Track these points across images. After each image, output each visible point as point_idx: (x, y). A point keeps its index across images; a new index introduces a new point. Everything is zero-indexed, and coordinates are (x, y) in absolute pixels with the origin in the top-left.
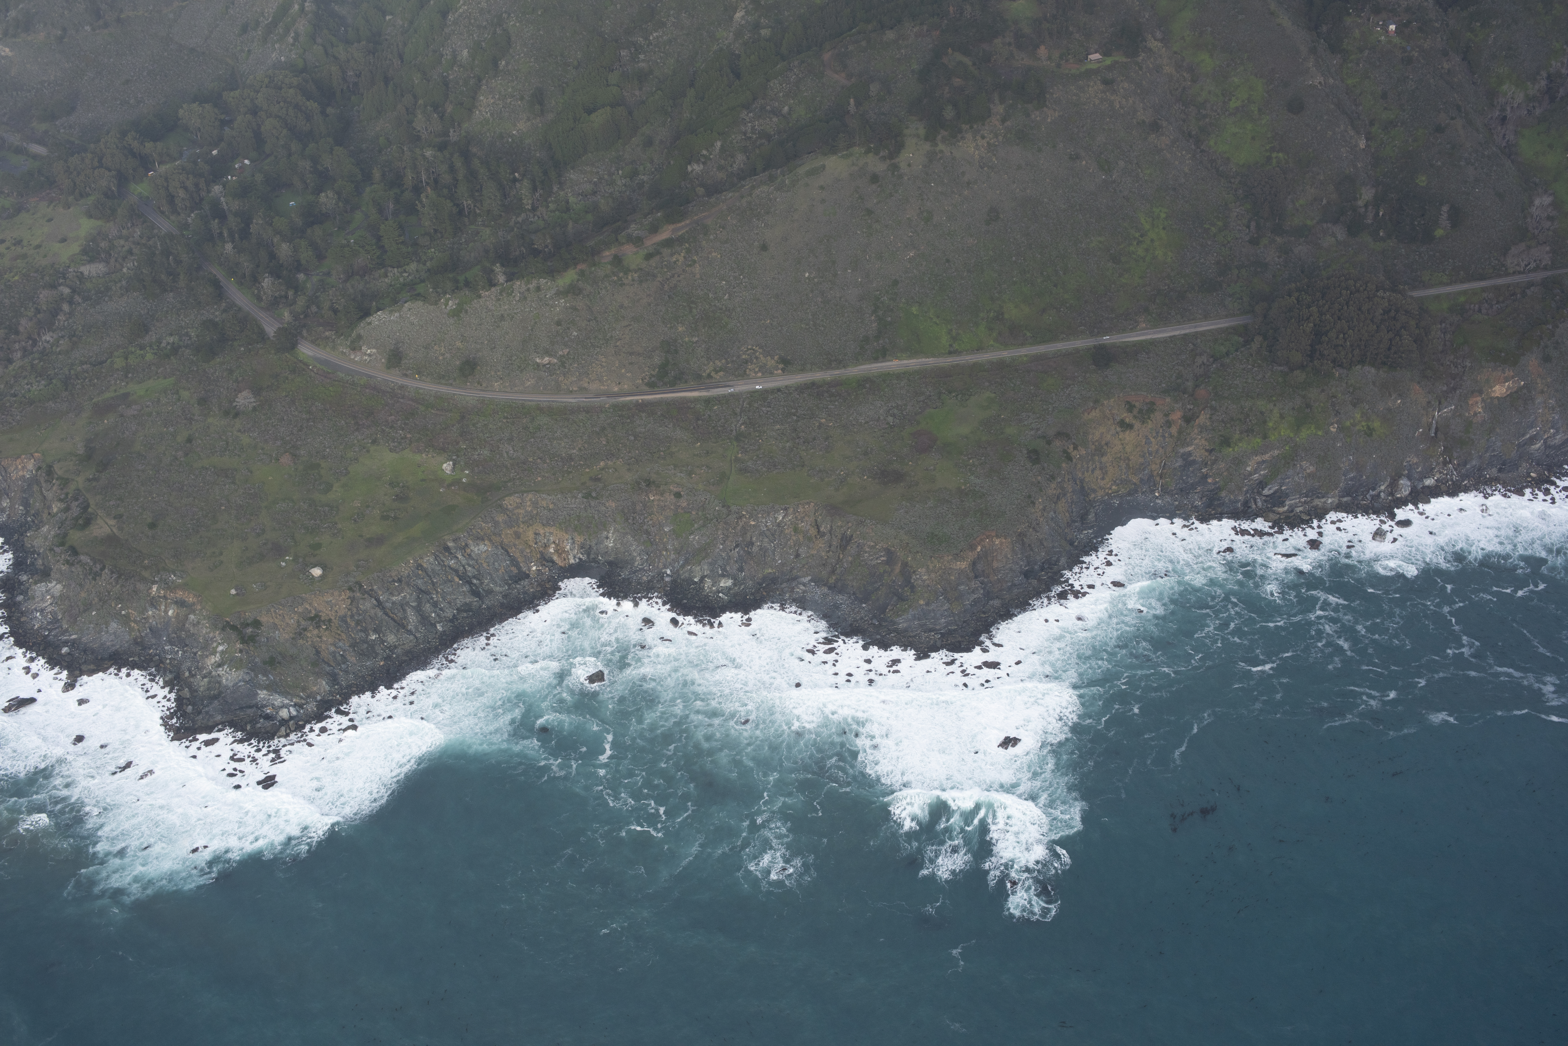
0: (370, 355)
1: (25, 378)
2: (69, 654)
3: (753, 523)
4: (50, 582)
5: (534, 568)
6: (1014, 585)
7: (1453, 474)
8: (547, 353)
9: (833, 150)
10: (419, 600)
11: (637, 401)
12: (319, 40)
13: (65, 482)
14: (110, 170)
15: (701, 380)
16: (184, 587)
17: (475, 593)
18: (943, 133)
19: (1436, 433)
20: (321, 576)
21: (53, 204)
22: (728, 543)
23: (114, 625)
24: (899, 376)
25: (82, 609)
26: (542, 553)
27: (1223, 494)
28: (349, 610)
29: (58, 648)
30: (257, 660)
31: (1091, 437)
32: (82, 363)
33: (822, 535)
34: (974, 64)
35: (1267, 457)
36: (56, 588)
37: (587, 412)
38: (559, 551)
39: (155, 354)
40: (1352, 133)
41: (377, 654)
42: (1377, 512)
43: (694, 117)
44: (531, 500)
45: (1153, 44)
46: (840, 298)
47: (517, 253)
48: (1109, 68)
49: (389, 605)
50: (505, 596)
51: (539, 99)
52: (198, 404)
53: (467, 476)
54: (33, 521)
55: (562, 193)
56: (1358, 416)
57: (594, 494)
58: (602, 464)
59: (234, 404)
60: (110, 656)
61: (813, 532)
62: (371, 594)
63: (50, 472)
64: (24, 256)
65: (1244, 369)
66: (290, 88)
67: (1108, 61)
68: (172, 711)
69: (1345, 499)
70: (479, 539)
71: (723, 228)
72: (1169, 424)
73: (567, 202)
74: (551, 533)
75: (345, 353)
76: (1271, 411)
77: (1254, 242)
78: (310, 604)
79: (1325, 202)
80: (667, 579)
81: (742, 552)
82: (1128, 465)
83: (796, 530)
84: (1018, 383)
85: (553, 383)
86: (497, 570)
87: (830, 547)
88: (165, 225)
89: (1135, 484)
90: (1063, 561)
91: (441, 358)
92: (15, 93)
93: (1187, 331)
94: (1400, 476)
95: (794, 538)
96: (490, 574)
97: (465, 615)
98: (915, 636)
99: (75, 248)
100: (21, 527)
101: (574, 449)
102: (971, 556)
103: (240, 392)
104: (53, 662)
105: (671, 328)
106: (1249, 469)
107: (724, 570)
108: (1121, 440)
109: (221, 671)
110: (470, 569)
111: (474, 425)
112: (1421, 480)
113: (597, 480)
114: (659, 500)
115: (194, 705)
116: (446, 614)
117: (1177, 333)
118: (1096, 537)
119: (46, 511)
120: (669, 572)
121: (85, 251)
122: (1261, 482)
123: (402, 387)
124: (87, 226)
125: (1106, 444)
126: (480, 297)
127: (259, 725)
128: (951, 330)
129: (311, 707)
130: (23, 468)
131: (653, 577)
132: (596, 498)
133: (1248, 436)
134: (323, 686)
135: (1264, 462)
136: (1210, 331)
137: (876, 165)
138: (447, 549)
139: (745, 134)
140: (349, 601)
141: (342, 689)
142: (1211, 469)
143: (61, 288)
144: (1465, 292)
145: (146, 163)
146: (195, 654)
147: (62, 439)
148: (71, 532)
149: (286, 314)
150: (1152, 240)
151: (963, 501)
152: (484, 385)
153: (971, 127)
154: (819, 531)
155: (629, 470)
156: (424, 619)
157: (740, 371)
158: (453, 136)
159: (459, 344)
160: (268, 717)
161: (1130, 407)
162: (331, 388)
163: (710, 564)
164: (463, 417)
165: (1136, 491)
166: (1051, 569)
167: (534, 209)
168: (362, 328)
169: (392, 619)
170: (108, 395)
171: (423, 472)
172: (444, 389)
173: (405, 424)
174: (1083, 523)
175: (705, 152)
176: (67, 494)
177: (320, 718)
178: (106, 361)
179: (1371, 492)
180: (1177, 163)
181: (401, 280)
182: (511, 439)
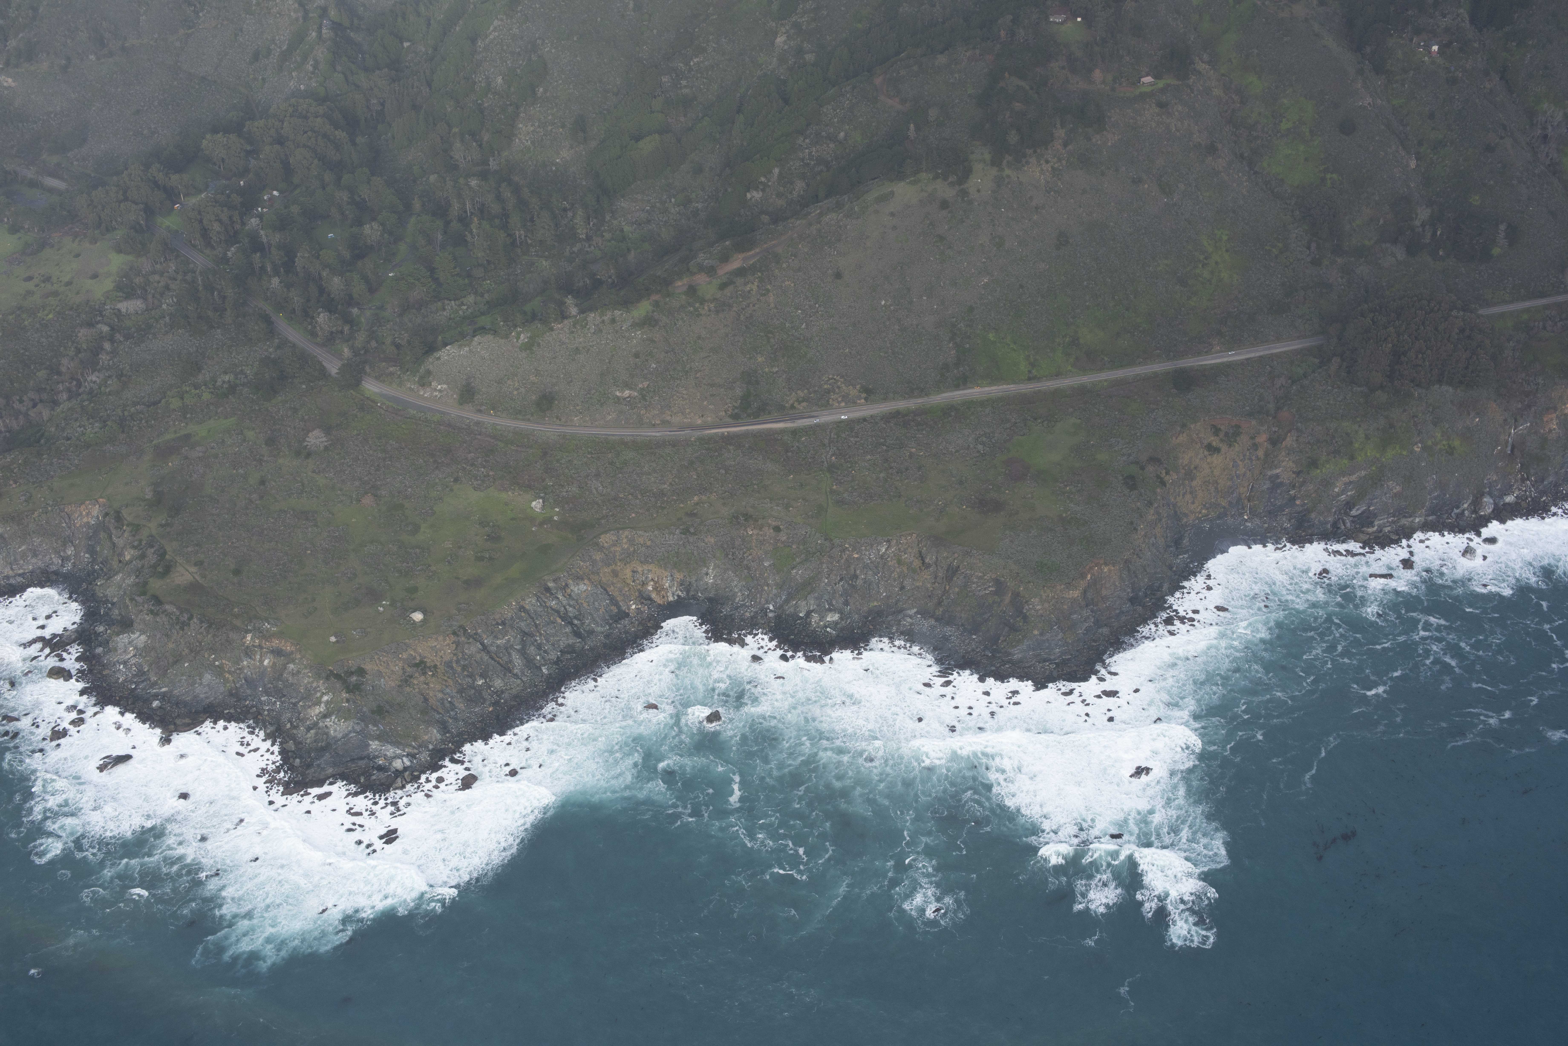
0: (440, 391)
1: (76, 420)
2: (160, 707)
3: (856, 556)
4: (133, 633)
5: (634, 607)
6: (1122, 612)
7: (1531, 491)
8: (627, 386)
9: (900, 176)
10: (523, 643)
11: (723, 433)
12: (339, 68)
13: (136, 529)
14: (136, 204)
15: (784, 411)
16: (280, 635)
17: (577, 634)
18: (1008, 158)
19: (1512, 451)
20: (421, 621)
21: (77, 240)
22: (833, 577)
23: (208, 677)
24: (982, 403)
25: (171, 660)
26: (640, 592)
27: (1313, 515)
28: (455, 655)
29: (148, 701)
30: (365, 709)
31: (1181, 461)
32: (135, 404)
33: (928, 566)
34: (1032, 89)
35: (1354, 478)
36: (140, 639)
37: (674, 446)
38: (658, 589)
39: (212, 393)
40: (1403, 153)
41: (485, 700)
42: (1462, 531)
43: (745, 144)
44: (627, 537)
45: (1202, 67)
46: (917, 326)
47: (581, 284)
48: (1163, 91)
49: (493, 649)
50: (607, 636)
51: (580, 127)
52: (266, 444)
53: (558, 514)
54: (102, 569)
55: (615, 222)
56: (1439, 435)
57: (692, 530)
58: (696, 498)
59: (305, 444)
60: (204, 709)
61: (917, 563)
62: (476, 638)
63: (119, 518)
64: (56, 294)
65: (1324, 391)
66: (317, 117)
67: (1161, 84)
68: (278, 764)
69: (1430, 518)
70: (579, 578)
71: (795, 256)
72: (1255, 446)
73: (622, 230)
74: (649, 571)
75: (413, 390)
76: (1357, 432)
77: (1316, 263)
78: (415, 650)
79: (1381, 222)
80: (771, 615)
81: (846, 586)
82: (1216, 488)
83: (900, 562)
84: (1102, 408)
85: (635, 416)
86: (598, 610)
87: (936, 578)
88: (200, 260)
89: (1224, 508)
90: (1166, 586)
91: (515, 393)
92: (20, 125)
93: (1261, 354)
94: (1483, 495)
95: (898, 570)
96: (591, 614)
97: (569, 656)
98: (1030, 667)
99: (108, 284)
100: (89, 576)
101: (665, 483)
102: (1083, 584)
103: (309, 431)
104: (144, 717)
105: (750, 358)
106: (1336, 490)
107: (830, 604)
108: (1208, 464)
109: (328, 722)
110: (571, 609)
111: (558, 461)
112: (1501, 497)
113: (692, 515)
114: (758, 534)
115: (301, 757)
116: (550, 657)
117: (1252, 355)
118: (1192, 562)
119: (116, 558)
120: (771, 607)
121: (119, 288)
122: (1348, 503)
123: (478, 423)
124: (117, 262)
125: (1195, 468)
126: (552, 329)
127: (374, 777)
128: (1029, 356)
129: (424, 757)
130: (88, 514)
131: (756, 613)
132: (694, 534)
133: (1335, 457)
134: (434, 735)
135: (1351, 482)
136: (1284, 352)
137: (945, 190)
138: (548, 589)
139: (803, 160)
140: (454, 645)
141: (453, 738)
142: (1300, 491)
143: (100, 326)
144: (1527, 310)
145: (172, 195)
146: (295, 704)
147: (127, 484)
148: (151, 580)
149: (346, 350)
150: (1217, 263)
151: (1066, 529)
152: (563, 420)
153: (1035, 152)
154: (923, 563)
155: (724, 504)
156: (529, 663)
157: (822, 401)
158: (493, 164)
159: (533, 378)
160: (381, 769)
161: (1216, 431)
162: (403, 426)
163: (816, 598)
164: (545, 454)
165: (1226, 515)
166: (1154, 594)
167: (589, 239)
168: (430, 363)
169: (498, 663)
170: (168, 437)
171: (512, 510)
172: (522, 425)
173: (485, 461)
174: (1177, 548)
175: (763, 179)
176: (140, 541)
177: (436, 768)
178: (160, 402)
179: (1456, 511)
180: (1235, 185)
181: (461, 313)
182: (597, 475)
